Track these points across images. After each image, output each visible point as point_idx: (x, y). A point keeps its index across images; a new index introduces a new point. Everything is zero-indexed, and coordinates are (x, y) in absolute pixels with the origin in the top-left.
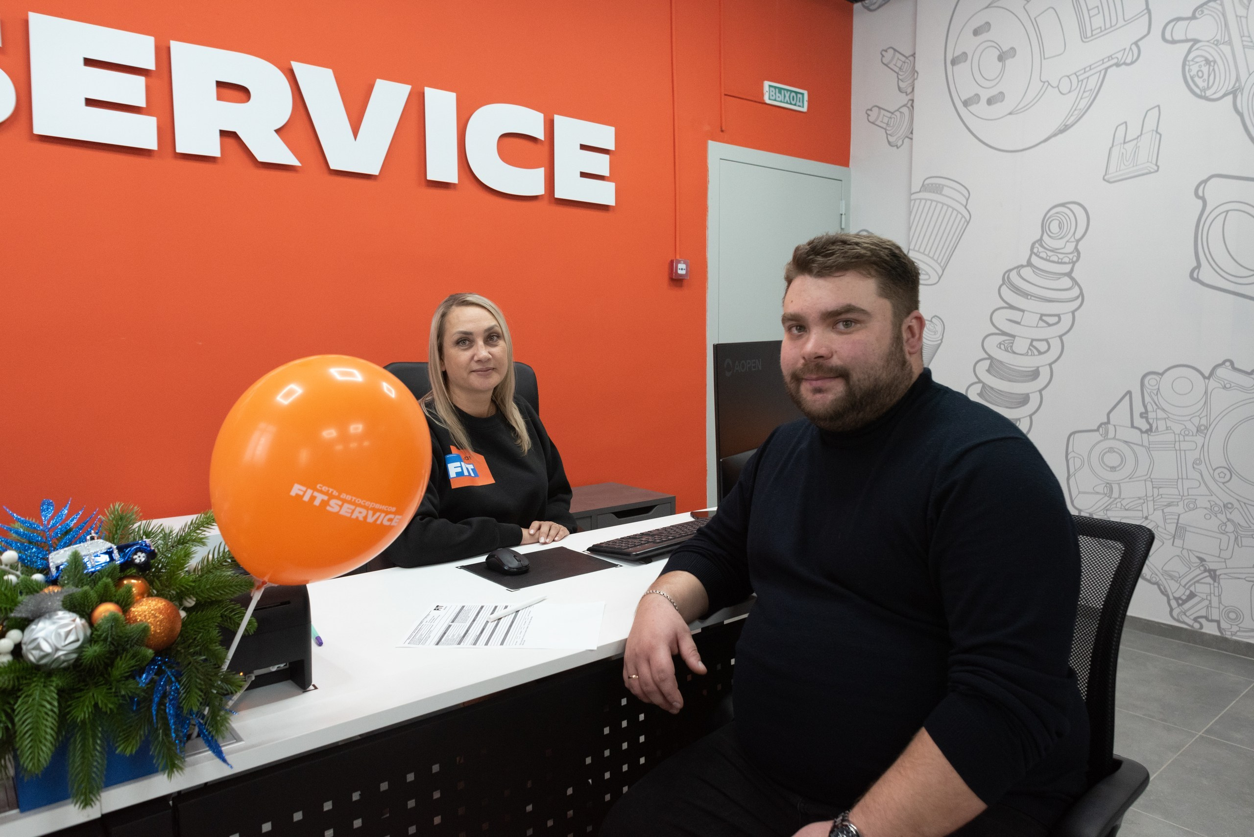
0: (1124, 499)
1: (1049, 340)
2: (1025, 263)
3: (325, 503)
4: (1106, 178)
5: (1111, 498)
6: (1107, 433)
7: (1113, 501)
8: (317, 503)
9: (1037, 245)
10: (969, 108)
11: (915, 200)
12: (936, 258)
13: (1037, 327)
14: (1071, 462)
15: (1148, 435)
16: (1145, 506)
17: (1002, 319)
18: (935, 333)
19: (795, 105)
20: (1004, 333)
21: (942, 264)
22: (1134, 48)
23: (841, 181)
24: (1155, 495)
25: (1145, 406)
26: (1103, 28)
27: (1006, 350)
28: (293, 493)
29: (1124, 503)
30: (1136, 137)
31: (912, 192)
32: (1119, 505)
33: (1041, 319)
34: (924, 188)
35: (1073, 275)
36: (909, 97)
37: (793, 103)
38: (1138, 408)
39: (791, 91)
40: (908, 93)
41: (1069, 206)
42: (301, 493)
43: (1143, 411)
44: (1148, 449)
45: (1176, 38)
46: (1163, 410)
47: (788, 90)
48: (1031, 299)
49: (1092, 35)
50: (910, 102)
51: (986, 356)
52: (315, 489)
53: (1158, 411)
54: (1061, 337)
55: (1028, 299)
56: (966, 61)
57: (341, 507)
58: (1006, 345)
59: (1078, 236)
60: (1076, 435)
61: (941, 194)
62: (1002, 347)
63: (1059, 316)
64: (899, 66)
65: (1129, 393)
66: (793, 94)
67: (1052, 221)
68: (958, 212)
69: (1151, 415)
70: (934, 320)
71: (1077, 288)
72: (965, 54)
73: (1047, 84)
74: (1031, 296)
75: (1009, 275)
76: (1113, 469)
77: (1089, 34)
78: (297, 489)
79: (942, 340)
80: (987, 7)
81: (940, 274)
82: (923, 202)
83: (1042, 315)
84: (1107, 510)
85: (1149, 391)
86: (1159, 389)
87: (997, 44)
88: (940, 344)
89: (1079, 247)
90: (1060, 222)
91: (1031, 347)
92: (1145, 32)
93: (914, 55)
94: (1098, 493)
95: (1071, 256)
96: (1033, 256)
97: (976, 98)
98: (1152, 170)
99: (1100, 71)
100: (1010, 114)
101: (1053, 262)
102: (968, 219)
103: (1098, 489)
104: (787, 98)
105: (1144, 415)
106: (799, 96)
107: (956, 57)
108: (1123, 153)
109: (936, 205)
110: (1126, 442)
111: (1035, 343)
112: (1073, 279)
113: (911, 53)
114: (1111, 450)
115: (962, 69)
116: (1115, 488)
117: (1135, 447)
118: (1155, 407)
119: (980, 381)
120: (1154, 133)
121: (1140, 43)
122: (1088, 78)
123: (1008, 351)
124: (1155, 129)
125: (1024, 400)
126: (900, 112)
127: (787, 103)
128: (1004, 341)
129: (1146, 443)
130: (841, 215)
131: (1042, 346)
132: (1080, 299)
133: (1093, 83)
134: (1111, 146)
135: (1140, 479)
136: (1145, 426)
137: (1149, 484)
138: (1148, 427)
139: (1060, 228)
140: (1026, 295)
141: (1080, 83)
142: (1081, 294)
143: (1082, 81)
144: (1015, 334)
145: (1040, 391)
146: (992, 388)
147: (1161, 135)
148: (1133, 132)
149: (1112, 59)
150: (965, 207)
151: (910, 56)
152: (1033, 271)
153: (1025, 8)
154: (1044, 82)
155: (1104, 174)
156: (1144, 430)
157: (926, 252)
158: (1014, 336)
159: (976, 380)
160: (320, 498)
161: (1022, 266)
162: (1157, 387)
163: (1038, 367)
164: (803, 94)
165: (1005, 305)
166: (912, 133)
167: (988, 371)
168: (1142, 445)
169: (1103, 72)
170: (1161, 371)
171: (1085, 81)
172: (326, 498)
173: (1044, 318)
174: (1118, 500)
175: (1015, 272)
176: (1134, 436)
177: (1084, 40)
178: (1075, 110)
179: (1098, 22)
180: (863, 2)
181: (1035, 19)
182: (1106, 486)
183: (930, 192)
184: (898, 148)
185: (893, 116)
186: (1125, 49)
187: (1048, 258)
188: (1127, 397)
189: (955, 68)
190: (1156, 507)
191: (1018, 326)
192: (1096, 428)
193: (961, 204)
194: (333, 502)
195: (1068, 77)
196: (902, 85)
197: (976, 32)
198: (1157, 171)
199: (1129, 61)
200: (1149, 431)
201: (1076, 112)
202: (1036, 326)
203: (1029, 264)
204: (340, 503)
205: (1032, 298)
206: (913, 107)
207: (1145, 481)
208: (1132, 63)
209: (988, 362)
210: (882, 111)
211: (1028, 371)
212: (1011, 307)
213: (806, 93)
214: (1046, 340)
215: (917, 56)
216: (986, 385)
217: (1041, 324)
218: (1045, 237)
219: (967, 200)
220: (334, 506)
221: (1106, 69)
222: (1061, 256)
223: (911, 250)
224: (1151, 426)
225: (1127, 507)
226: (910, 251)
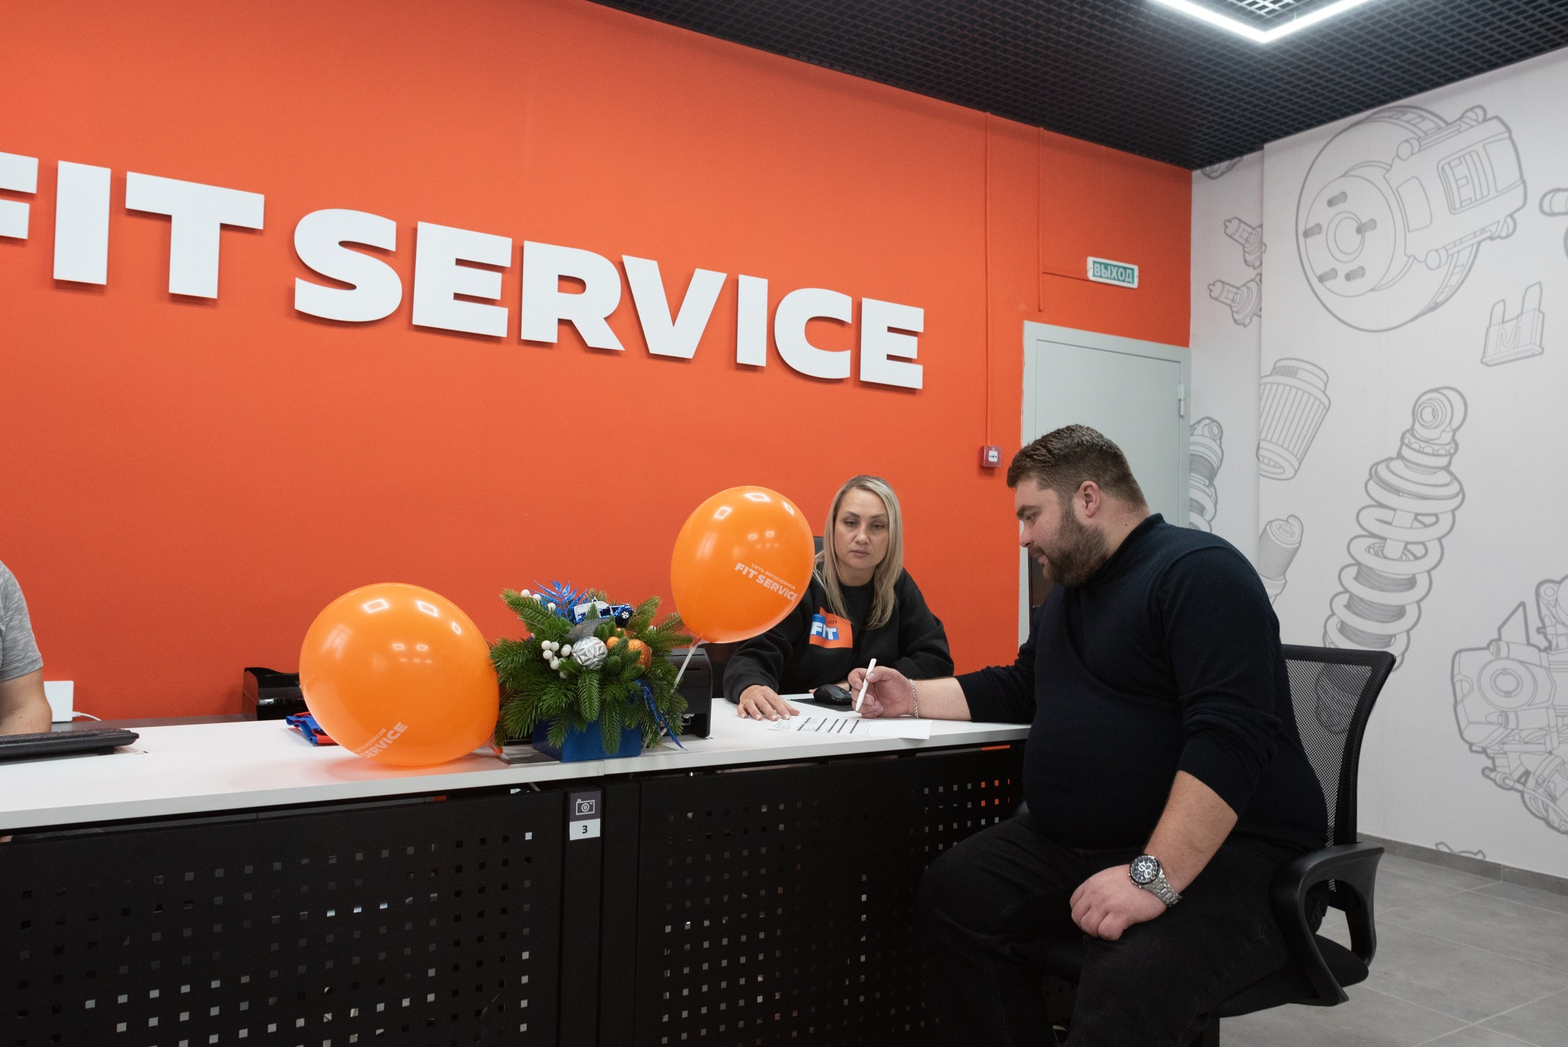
0: (1522, 730)
1: (1427, 543)
2: (1394, 455)
3: (755, 577)
4: (1483, 360)
5: (1507, 729)
6: (1498, 651)
7: (1510, 733)
8: (751, 576)
9: (1408, 435)
10: (1325, 283)
11: (1266, 384)
12: (1291, 449)
13: (1411, 528)
14: (1458, 686)
15: (1548, 653)
16: (1548, 738)
17: (1369, 519)
18: (1292, 534)
19: (1124, 281)
20: (1373, 535)
21: (1299, 456)
22: (1509, 220)
23: (1179, 362)
24: (1560, 725)
25: (1542, 620)
26: (1473, 200)
27: (1376, 555)
28: (736, 569)
29: (1524, 734)
30: (1516, 316)
31: (1262, 375)
32: (1517, 737)
33: (1416, 519)
34: (1276, 371)
35: (1452, 469)
36: (1257, 271)
37: (1122, 279)
38: (1534, 623)
39: (1119, 267)
40: (1256, 266)
41: (1444, 391)
42: (742, 569)
43: (1540, 625)
44: (1548, 670)
45: (1556, 210)
46: (1564, 624)
47: (1115, 266)
48: (1403, 496)
49: (1462, 207)
50: (1258, 277)
51: (1353, 562)
52: (750, 567)
53: (1559, 626)
54: (1440, 539)
55: (1399, 496)
56: (1320, 232)
57: (765, 580)
58: (1376, 549)
59: (1455, 425)
60: (1463, 654)
61: (1295, 377)
62: (1372, 550)
63: (1436, 515)
64: (1245, 237)
65: (1523, 604)
66: (1121, 270)
67: (1423, 409)
68: (1316, 398)
69: (1550, 631)
70: (1290, 520)
71: (1456, 483)
72: (1319, 226)
73: (1412, 258)
74: (1403, 493)
75: (1376, 469)
76: (1508, 694)
77: (1458, 205)
78: (739, 566)
79: (1300, 543)
80: (1343, 176)
81: (1297, 467)
82: (1275, 386)
83: (1417, 515)
84: (1503, 743)
85: (1546, 602)
86: (1557, 600)
87: (1354, 215)
88: (1297, 549)
89: (1457, 437)
90: (1433, 410)
91: (1405, 552)
92: (1521, 203)
93: (1261, 226)
94: (1491, 723)
95: (1447, 448)
96: (1404, 447)
97: (1333, 273)
98: (1537, 353)
99: (1472, 245)
100: (1372, 290)
101: (1427, 454)
102: (1327, 405)
103: (1491, 718)
104: (1114, 274)
105: (1541, 630)
106: (1128, 271)
107: (1311, 229)
108: (1502, 334)
109: (1290, 390)
110: (1522, 662)
111: (1410, 547)
112: (1451, 474)
113: (1259, 224)
114: (1505, 672)
115: (1315, 241)
116: (1512, 716)
117: (1531, 667)
118: (1554, 621)
119: (1346, 591)
120: (1537, 312)
121: (1515, 216)
122: (1459, 252)
123: (1379, 556)
124: (1537, 307)
125: (1399, 613)
126: (1248, 288)
127: (1114, 279)
128: (1373, 544)
129: (1545, 663)
130: (1180, 400)
131: (1419, 550)
132: (1460, 496)
133: (1464, 257)
134: (1487, 325)
135: (1540, 706)
136: (1543, 644)
137: (1551, 712)
138: (1546, 644)
139: (1434, 417)
140: (1397, 491)
141: (1450, 258)
142: (1462, 489)
143: (1452, 255)
144: (1386, 536)
145: (1418, 602)
146: (1361, 599)
147: (1544, 314)
148: (1513, 310)
149: (1485, 232)
150: (1324, 392)
151: (1256, 227)
152: (1405, 465)
153: (1385, 178)
154: (1410, 257)
155: (1481, 356)
156: (1542, 647)
157: (1280, 443)
158: (1385, 539)
159: (1341, 589)
160: (753, 573)
161: (1392, 459)
162: (1554, 597)
163: (1414, 576)
164: (1133, 270)
165: (1373, 503)
166: (1260, 310)
167: (1356, 579)
168: (1541, 666)
169: (1475, 246)
170: (1558, 579)
171: (1455, 256)
172: (756, 573)
173: (1419, 518)
174: (1516, 731)
175: (1383, 465)
176: (1531, 655)
177: (1453, 212)
178: (1446, 286)
179: (1467, 192)
180: (1204, 169)
181: (1397, 189)
182: (1500, 715)
183: (1282, 375)
184: (1245, 326)
185: (1239, 292)
186: (1499, 222)
187: (1421, 449)
188: (1521, 609)
189: (1308, 240)
190: (1561, 739)
191: (1388, 527)
192: (1485, 645)
193: (1319, 389)
194: (760, 576)
195: (1437, 251)
196: (1248, 258)
197: (1331, 203)
198: (1542, 353)
199: (1504, 234)
200: (1548, 649)
201: (1447, 289)
202: (1410, 526)
203: (1400, 456)
204: (764, 578)
205: (1405, 495)
206: (1261, 281)
207: (1547, 708)
208: (1508, 236)
209: (1356, 568)
210: (1226, 286)
211: (1401, 580)
212: (1380, 505)
213: (1136, 268)
214: (1423, 543)
215: (1264, 227)
216: (1354, 595)
217: (1416, 524)
218: (1417, 426)
219: (1326, 385)
220: (760, 579)
221: (1479, 243)
222: (1436, 448)
223: (1263, 440)
224: (1550, 642)
225: (1526, 740)
226: (1261, 442)
